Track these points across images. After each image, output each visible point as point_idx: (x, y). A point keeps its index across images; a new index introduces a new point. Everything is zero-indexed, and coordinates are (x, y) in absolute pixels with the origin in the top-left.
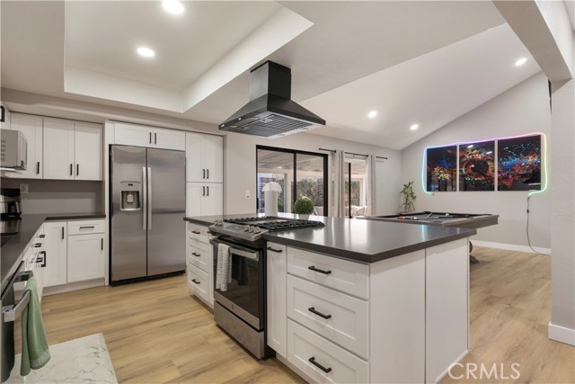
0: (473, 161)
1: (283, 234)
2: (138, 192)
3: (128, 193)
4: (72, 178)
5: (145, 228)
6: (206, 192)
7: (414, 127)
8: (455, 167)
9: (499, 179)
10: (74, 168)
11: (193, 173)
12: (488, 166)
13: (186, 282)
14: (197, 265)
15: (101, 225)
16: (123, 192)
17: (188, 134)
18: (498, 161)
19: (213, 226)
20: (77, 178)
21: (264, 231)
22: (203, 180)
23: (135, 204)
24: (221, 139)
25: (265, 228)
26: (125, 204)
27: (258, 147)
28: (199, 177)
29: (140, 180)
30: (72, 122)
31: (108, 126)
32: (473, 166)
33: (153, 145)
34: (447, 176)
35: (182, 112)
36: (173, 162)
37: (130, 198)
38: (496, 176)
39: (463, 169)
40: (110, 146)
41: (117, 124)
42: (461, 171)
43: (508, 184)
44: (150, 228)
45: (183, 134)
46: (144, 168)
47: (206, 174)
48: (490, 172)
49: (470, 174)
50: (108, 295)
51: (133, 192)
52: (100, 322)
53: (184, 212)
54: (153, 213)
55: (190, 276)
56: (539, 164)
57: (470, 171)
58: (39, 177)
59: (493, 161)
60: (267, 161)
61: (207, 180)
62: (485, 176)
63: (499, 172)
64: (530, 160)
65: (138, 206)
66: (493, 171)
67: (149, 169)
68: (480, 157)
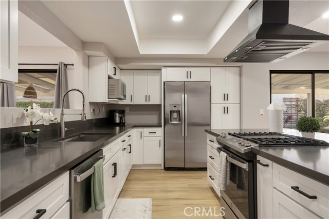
1: (268, 150)
2: (179, 111)
3: (174, 111)
4: (146, 103)
5: (183, 135)
6: (226, 110)
10: (147, 98)
11: (216, 97)
13: (206, 177)
14: (212, 165)
15: (160, 131)
16: (171, 111)
17: (212, 69)
19: (219, 137)
20: (149, 103)
21: (253, 145)
22: (224, 102)
23: (178, 119)
24: (238, 69)
25: (256, 143)
26: (172, 119)
27: (272, 72)
28: (221, 100)
29: (180, 103)
30: (146, 71)
31: (163, 70)
33: (189, 80)
35: (206, 54)
36: (202, 90)
37: (175, 115)
40: (164, 82)
41: (168, 69)
44: (186, 135)
45: (208, 69)
46: (183, 95)
47: (226, 97)
50: (162, 175)
51: (177, 111)
52: (153, 192)
53: (209, 125)
54: (188, 125)
55: (209, 173)
58: (132, 103)
60: (287, 83)
61: (227, 102)
65: (180, 121)
67: (186, 95)
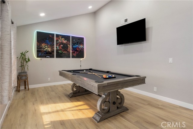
0: (62, 43)
7: (42, 15)
8: (54, 45)
9: (72, 53)
12: (68, 47)
18: (72, 45)
32: (62, 46)
34: (49, 50)
38: (71, 51)
39: (58, 47)
42: (56, 47)
43: (75, 55)
48: (69, 50)
49: (61, 50)
56: (84, 48)
57: (61, 48)
59: (70, 45)
62: (67, 51)
63: (72, 50)
64: (81, 46)
66: (70, 49)
68: (65, 42)
